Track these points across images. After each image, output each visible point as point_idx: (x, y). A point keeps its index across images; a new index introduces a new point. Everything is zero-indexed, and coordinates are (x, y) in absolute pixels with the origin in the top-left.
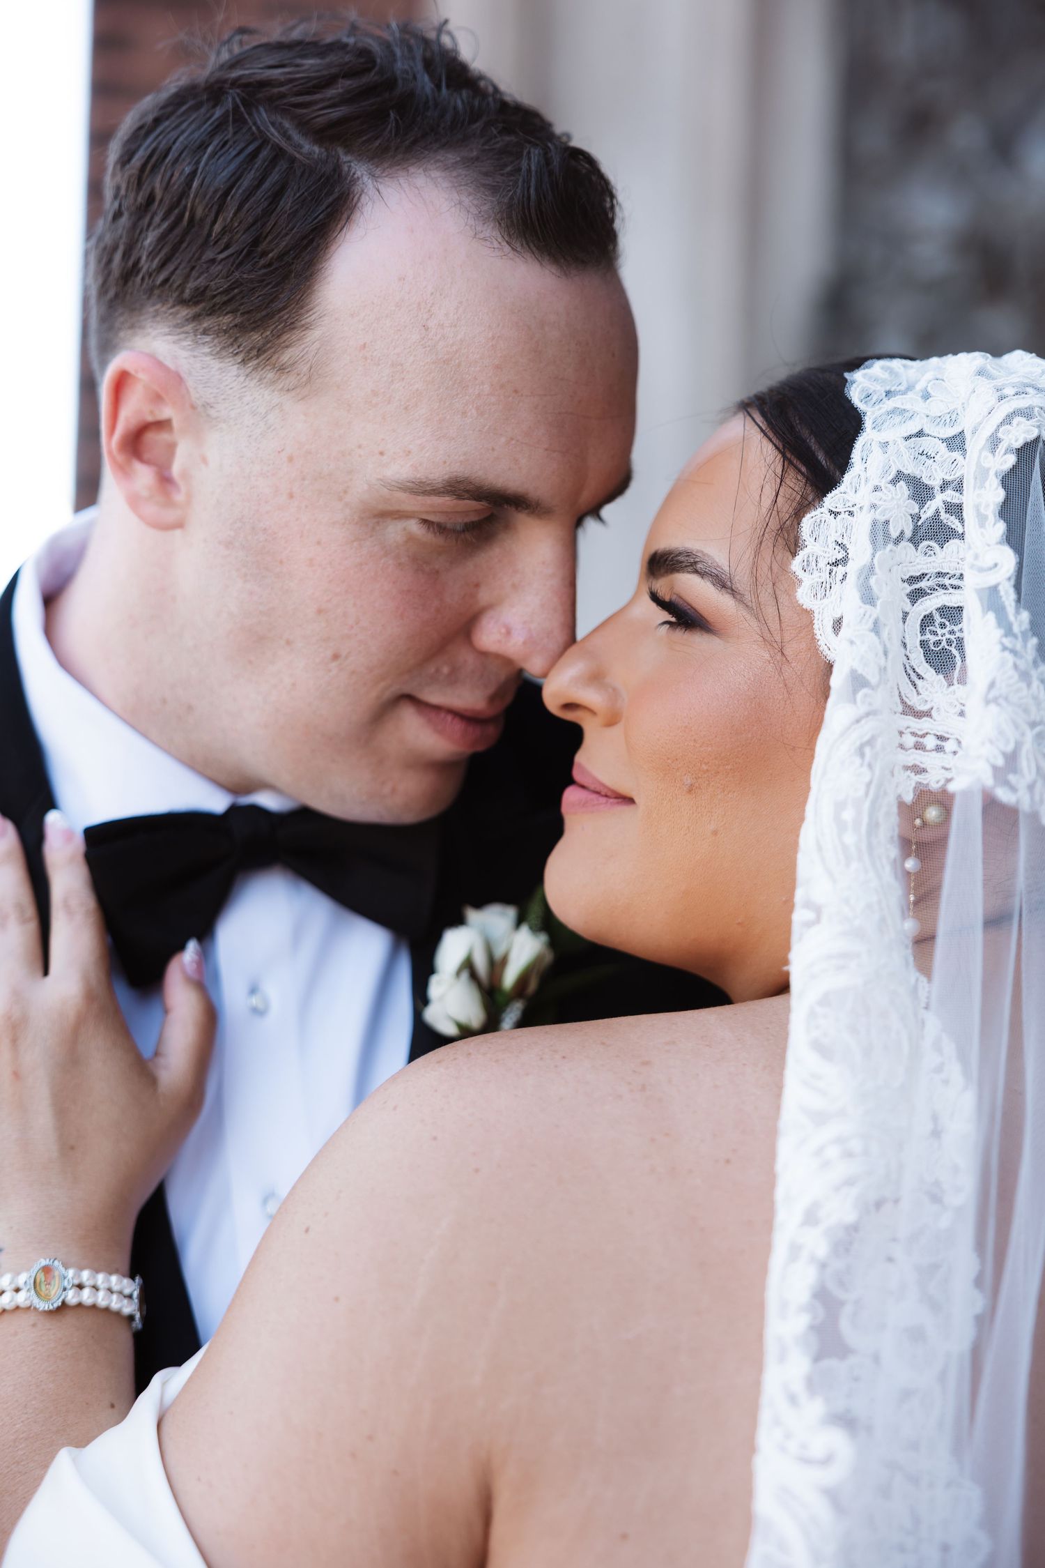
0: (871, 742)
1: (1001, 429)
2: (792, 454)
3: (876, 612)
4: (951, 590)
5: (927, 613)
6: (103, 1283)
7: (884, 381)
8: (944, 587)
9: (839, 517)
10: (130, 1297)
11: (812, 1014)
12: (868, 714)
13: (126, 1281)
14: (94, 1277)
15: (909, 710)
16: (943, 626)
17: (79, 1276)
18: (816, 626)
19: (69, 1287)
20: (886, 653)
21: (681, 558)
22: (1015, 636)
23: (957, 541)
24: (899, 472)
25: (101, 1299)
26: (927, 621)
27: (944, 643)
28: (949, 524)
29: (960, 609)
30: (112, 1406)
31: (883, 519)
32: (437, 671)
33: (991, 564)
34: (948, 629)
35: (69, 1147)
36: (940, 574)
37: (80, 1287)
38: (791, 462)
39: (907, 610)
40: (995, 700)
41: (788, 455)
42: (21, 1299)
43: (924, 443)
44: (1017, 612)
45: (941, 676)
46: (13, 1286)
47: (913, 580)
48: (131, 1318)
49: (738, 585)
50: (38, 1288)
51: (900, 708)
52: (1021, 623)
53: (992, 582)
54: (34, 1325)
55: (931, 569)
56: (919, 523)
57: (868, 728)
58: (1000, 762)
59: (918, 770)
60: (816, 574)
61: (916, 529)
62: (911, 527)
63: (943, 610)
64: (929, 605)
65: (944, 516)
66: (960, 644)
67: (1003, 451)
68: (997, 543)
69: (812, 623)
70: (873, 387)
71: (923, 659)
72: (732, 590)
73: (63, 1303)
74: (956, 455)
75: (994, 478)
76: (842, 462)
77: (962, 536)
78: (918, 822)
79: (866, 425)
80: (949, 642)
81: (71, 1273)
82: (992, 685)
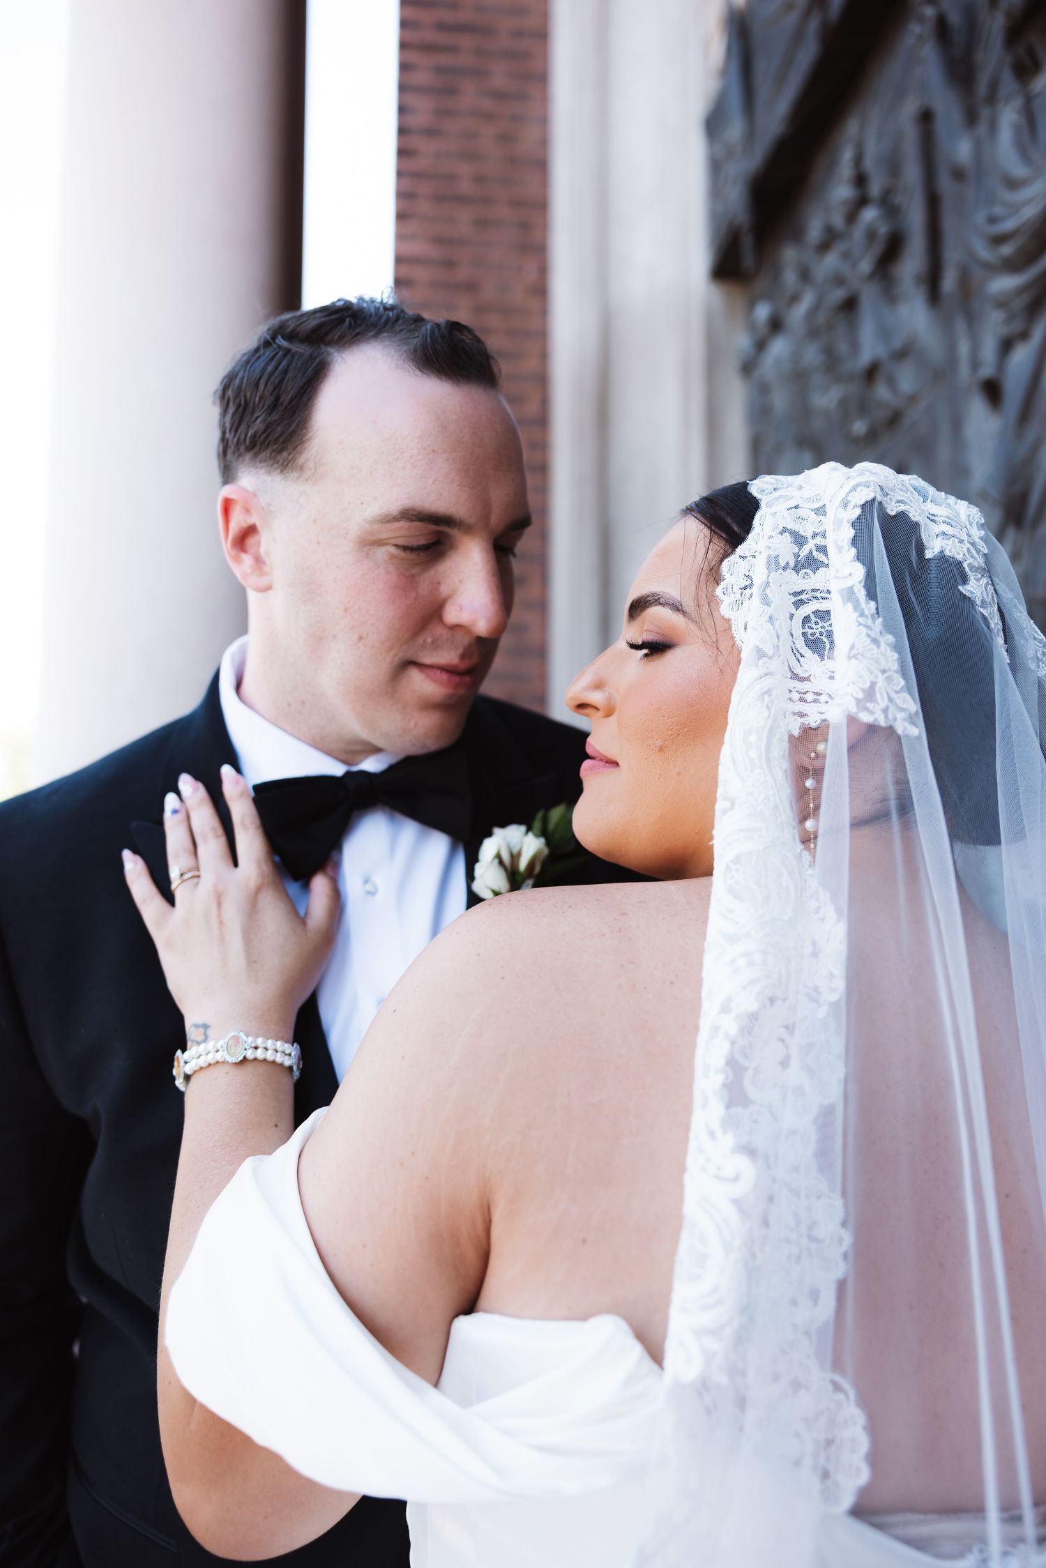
0: (768, 692)
1: (850, 495)
2: (716, 527)
3: (770, 610)
4: (821, 600)
5: (807, 615)
6: (271, 1045)
7: (772, 484)
8: (816, 598)
9: (746, 560)
10: (290, 1055)
11: (728, 868)
12: (766, 675)
13: (287, 1046)
14: (265, 1042)
15: (795, 677)
16: (816, 623)
17: (255, 1041)
18: (733, 629)
19: (248, 1048)
20: (778, 637)
21: (649, 599)
22: (867, 616)
23: (824, 569)
24: (784, 528)
25: (270, 1056)
26: (806, 620)
27: (818, 634)
28: (819, 558)
29: (828, 612)
30: (276, 1126)
31: (775, 554)
32: (424, 641)
33: (848, 574)
34: (820, 625)
35: (251, 960)
36: (813, 590)
37: (256, 1048)
38: (715, 532)
39: (793, 612)
40: (855, 656)
41: (713, 528)
42: (219, 1057)
43: (800, 512)
44: (867, 603)
45: (816, 655)
46: (215, 1049)
47: (795, 594)
48: (290, 1068)
49: (686, 608)
50: (229, 1049)
51: (789, 675)
52: (870, 609)
53: (850, 585)
54: (227, 1073)
55: (808, 587)
56: (799, 559)
57: (766, 683)
58: (861, 696)
59: (801, 715)
60: (732, 595)
61: (797, 562)
62: (794, 560)
63: (816, 613)
64: (807, 610)
65: (815, 553)
66: (830, 634)
67: (852, 507)
68: (851, 562)
69: (730, 628)
70: (765, 486)
71: (804, 644)
72: (682, 611)
73: (245, 1058)
74: (821, 517)
75: (847, 524)
76: (747, 527)
77: (827, 566)
78: (813, 755)
79: (762, 505)
80: (821, 634)
81: (250, 1039)
82: (852, 647)
